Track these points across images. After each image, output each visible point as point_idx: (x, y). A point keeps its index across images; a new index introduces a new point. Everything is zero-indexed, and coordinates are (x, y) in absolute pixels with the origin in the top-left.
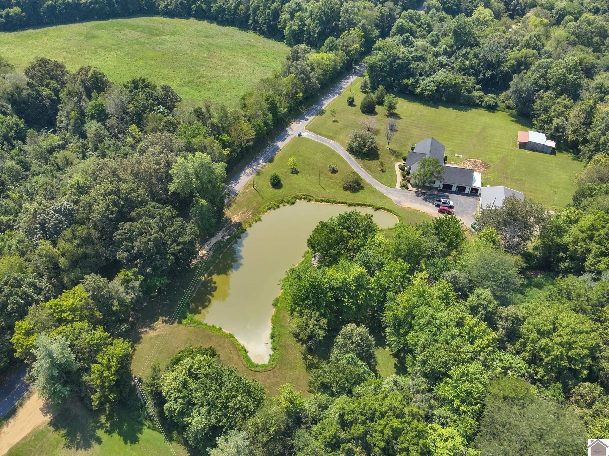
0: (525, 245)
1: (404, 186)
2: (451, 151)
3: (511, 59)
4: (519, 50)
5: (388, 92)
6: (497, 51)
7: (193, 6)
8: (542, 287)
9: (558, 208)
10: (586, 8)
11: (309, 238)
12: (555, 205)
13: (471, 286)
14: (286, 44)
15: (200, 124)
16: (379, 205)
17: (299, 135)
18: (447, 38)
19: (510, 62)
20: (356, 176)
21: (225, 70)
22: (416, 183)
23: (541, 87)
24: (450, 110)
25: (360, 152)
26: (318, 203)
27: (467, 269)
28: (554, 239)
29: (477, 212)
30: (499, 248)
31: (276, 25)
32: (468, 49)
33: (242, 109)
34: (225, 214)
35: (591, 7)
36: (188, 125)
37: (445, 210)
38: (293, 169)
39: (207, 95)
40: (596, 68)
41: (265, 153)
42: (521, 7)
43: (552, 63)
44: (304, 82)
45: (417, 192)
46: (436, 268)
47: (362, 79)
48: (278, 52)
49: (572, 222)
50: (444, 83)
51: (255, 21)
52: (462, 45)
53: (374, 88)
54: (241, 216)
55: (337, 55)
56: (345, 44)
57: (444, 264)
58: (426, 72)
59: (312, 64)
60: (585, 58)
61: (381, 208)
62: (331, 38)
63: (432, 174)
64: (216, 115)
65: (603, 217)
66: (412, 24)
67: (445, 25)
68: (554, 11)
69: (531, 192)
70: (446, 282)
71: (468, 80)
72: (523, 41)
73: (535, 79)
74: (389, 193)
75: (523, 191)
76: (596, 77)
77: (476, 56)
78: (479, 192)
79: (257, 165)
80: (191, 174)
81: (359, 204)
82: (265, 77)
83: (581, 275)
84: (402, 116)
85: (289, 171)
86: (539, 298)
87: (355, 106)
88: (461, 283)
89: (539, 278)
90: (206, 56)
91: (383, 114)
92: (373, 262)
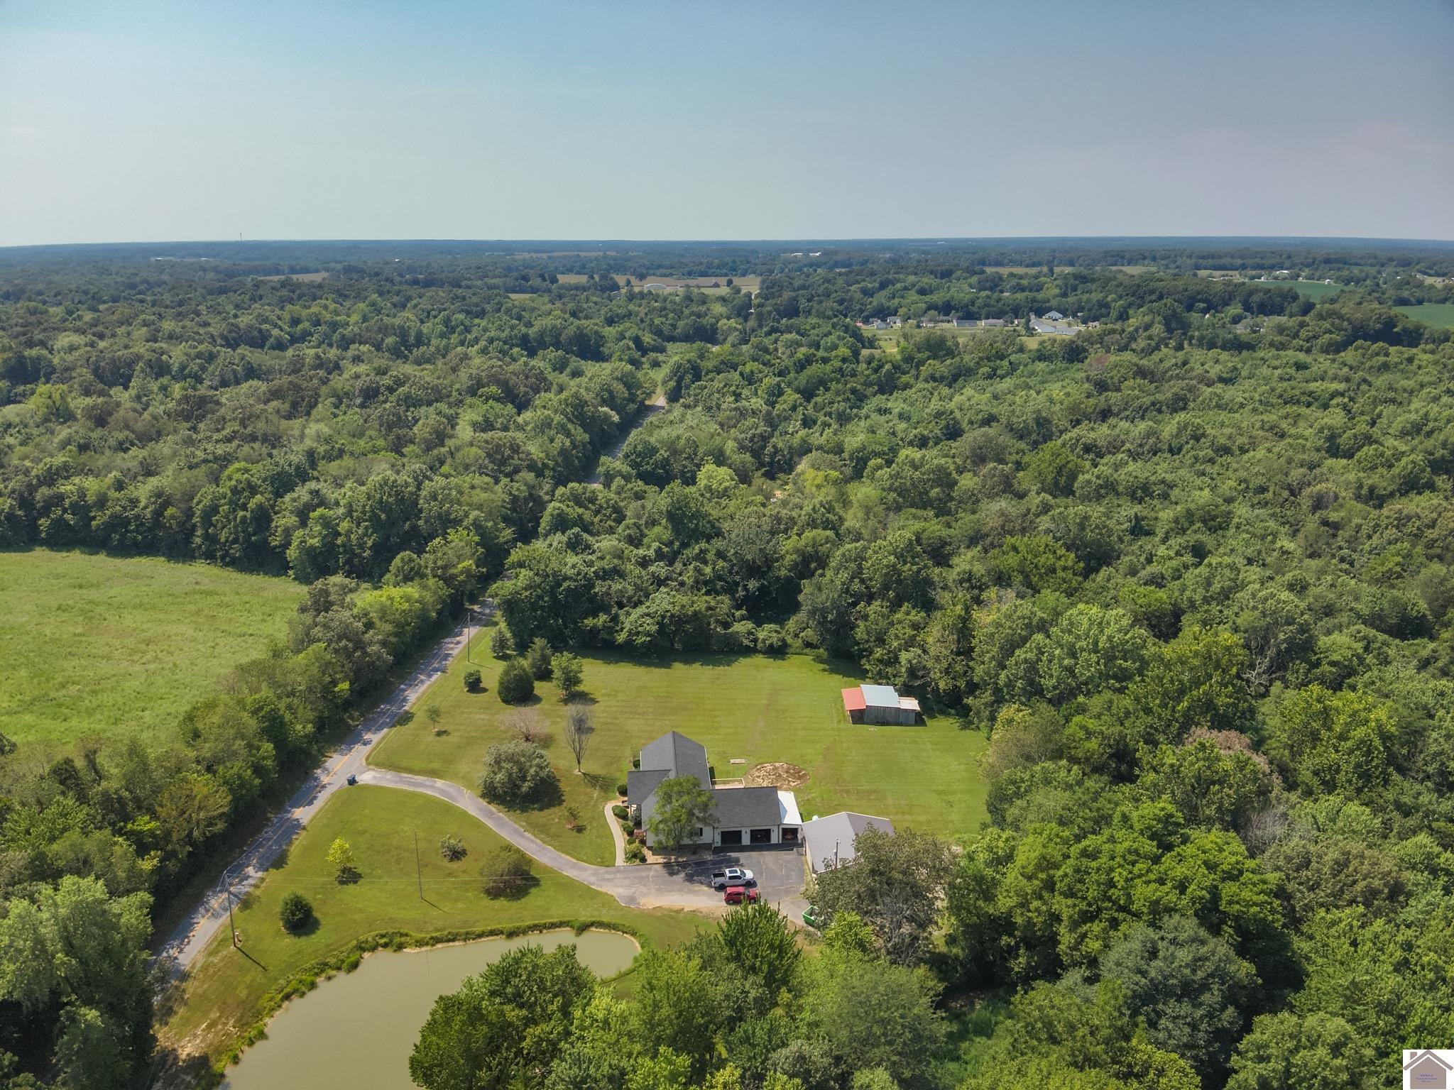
0: (926, 938)
1: (635, 856)
2: (718, 753)
3: (787, 552)
4: (799, 535)
5: (556, 649)
6: (758, 542)
7: (42, 521)
8: (993, 1031)
9: (966, 837)
10: (902, 439)
11: (412, 1053)
12: (957, 831)
13: (843, 1073)
14: (295, 579)
15: (70, 802)
16: (585, 917)
17: (352, 782)
18: (657, 529)
19: (788, 557)
20: (515, 856)
21: (135, 658)
22: (660, 842)
23: (858, 598)
24: (697, 666)
25: (514, 795)
26: (424, 949)
27: (822, 1032)
28: (982, 909)
29: (808, 884)
30: (878, 958)
31: (265, 541)
32: (703, 545)
33: (189, 744)
34: (154, 1039)
35: (911, 436)
36: (36, 809)
37: (739, 894)
38: (343, 871)
39: (85, 725)
40: (950, 544)
41: (261, 846)
42: (783, 456)
43: (865, 549)
44: (349, 656)
45: (667, 865)
46: (754, 1046)
47: (492, 632)
48: (276, 599)
49: (1003, 860)
50: (672, 615)
51: (211, 539)
52: (690, 537)
53: (523, 647)
54: (205, 1037)
55: (425, 587)
56: (439, 563)
57: (770, 1030)
58: (630, 598)
59: (366, 615)
60: (924, 531)
61: (592, 924)
62: (406, 554)
63: (691, 814)
64: (114, 771)
65: (1057, 835)
66: (580, 511)
67: (649, 505)
68: (846, 455)
69: (903, 813)
70: (785, 1077)
71: (718, 602)
72: (802, 515)
73: (843, 584)
74: (603, 880)
75: (888, 814)
76: (955, 560)
77: (721, 555)
78: (799, 836)
79: (242, 880)
80: (49, 944)
81: (534, 928)
82: (245, 660)
83: (1059, 977)
84: (597, 696)
85: (333, 878)
86: (994, 1058)
87: (485, 690)
88: (817, 1071)
89: (979, 1009)
90: (79, 630)
91: (555, 699)
92: (599, 1076)
